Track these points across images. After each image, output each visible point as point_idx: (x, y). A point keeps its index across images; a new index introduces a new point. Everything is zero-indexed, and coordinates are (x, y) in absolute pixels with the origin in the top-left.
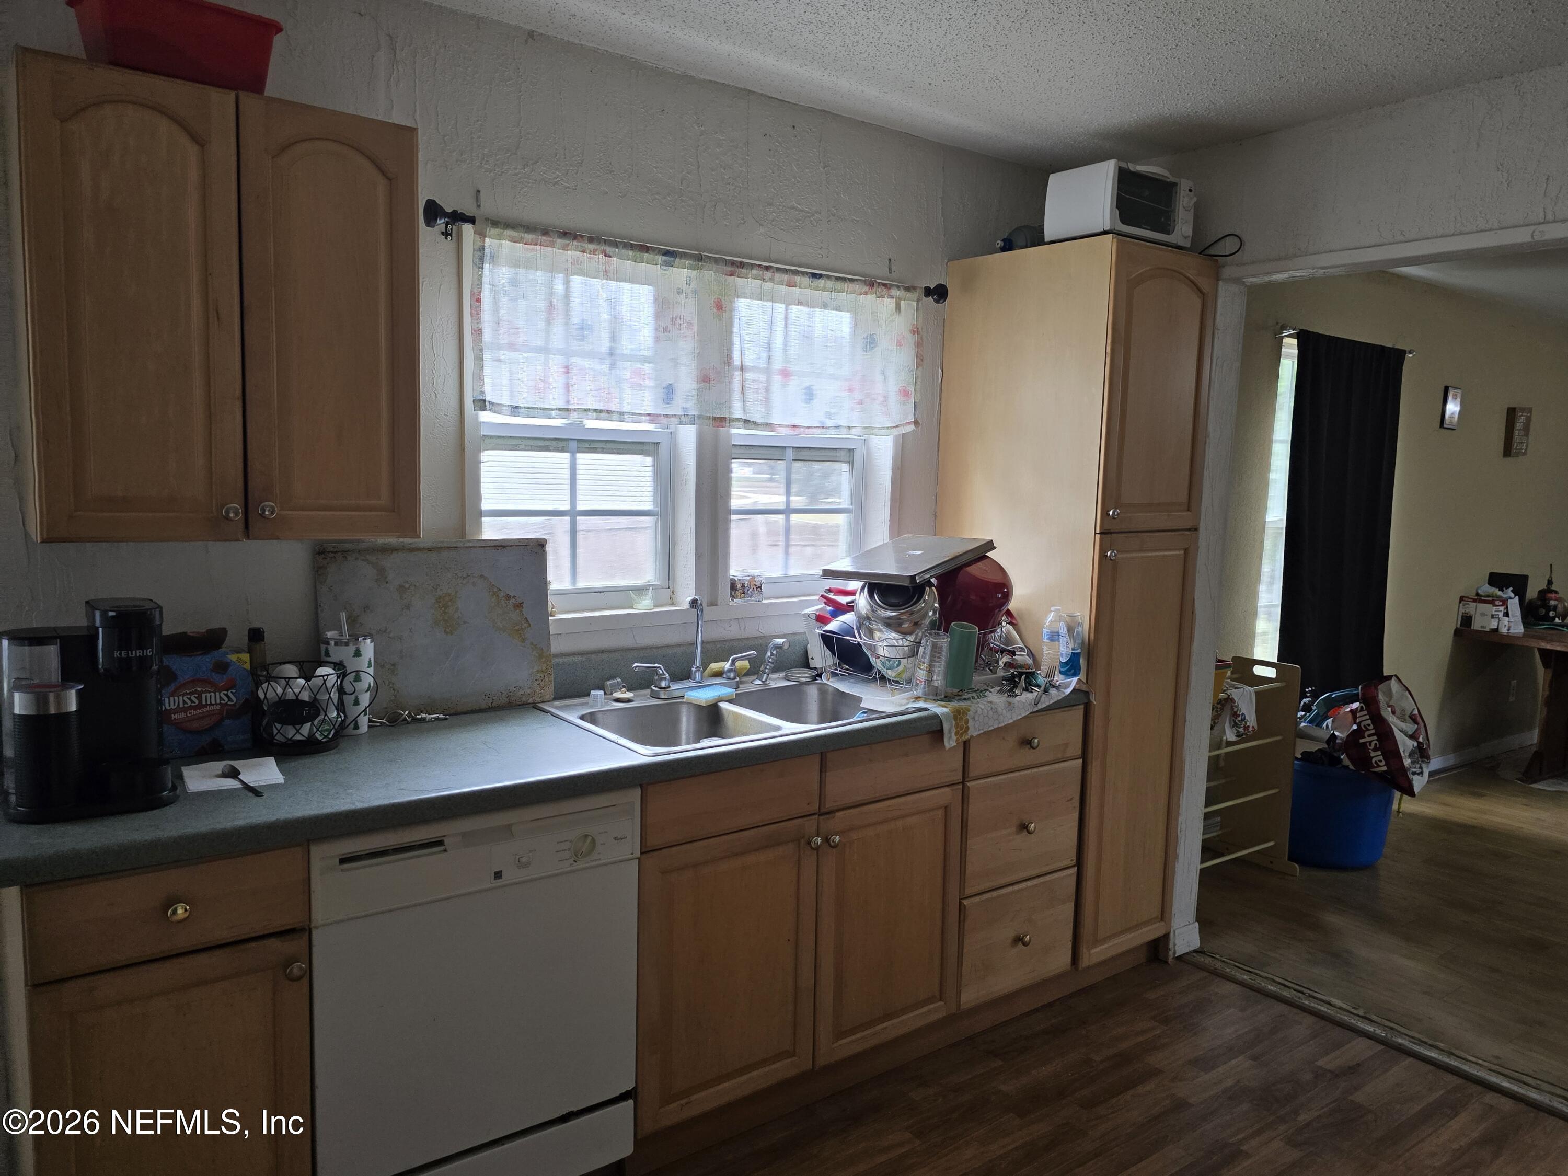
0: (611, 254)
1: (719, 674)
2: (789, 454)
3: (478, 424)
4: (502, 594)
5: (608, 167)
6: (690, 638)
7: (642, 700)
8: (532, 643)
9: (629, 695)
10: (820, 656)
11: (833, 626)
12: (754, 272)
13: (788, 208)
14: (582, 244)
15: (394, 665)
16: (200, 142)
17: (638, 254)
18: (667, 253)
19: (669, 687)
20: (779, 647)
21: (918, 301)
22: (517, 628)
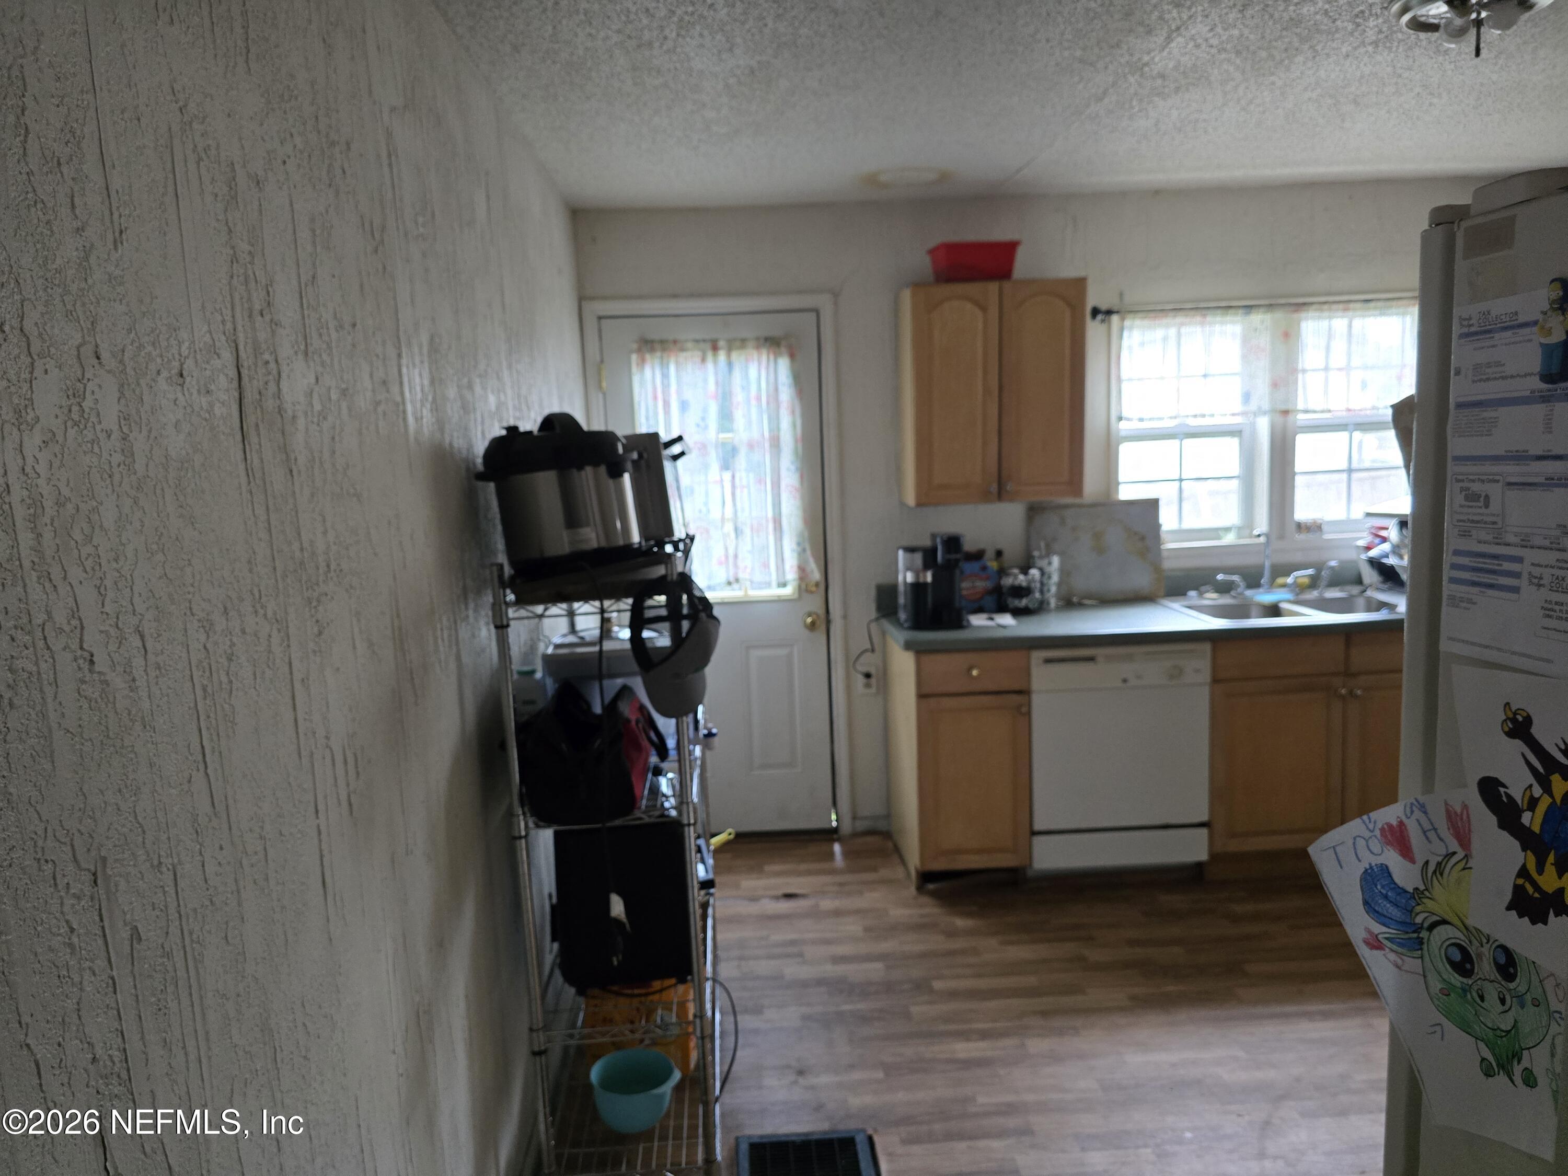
1: (1284, 586)
2: (1351, 427)
3: (1118, 430)
4: (1132, 532)
6: (1260, 561)
7: (1226, 600)
8: (1151, 563)
9: (1216, 596)
10: (1370, 576)
11: (1373, 553)
12: (1315, 307)
15: (1069, 571)
16: (984, 309)
17: (1222, 313)
18: (1245, 308)
19: (1245, 592)
20: (1332, 568)
22: (1141, 552)
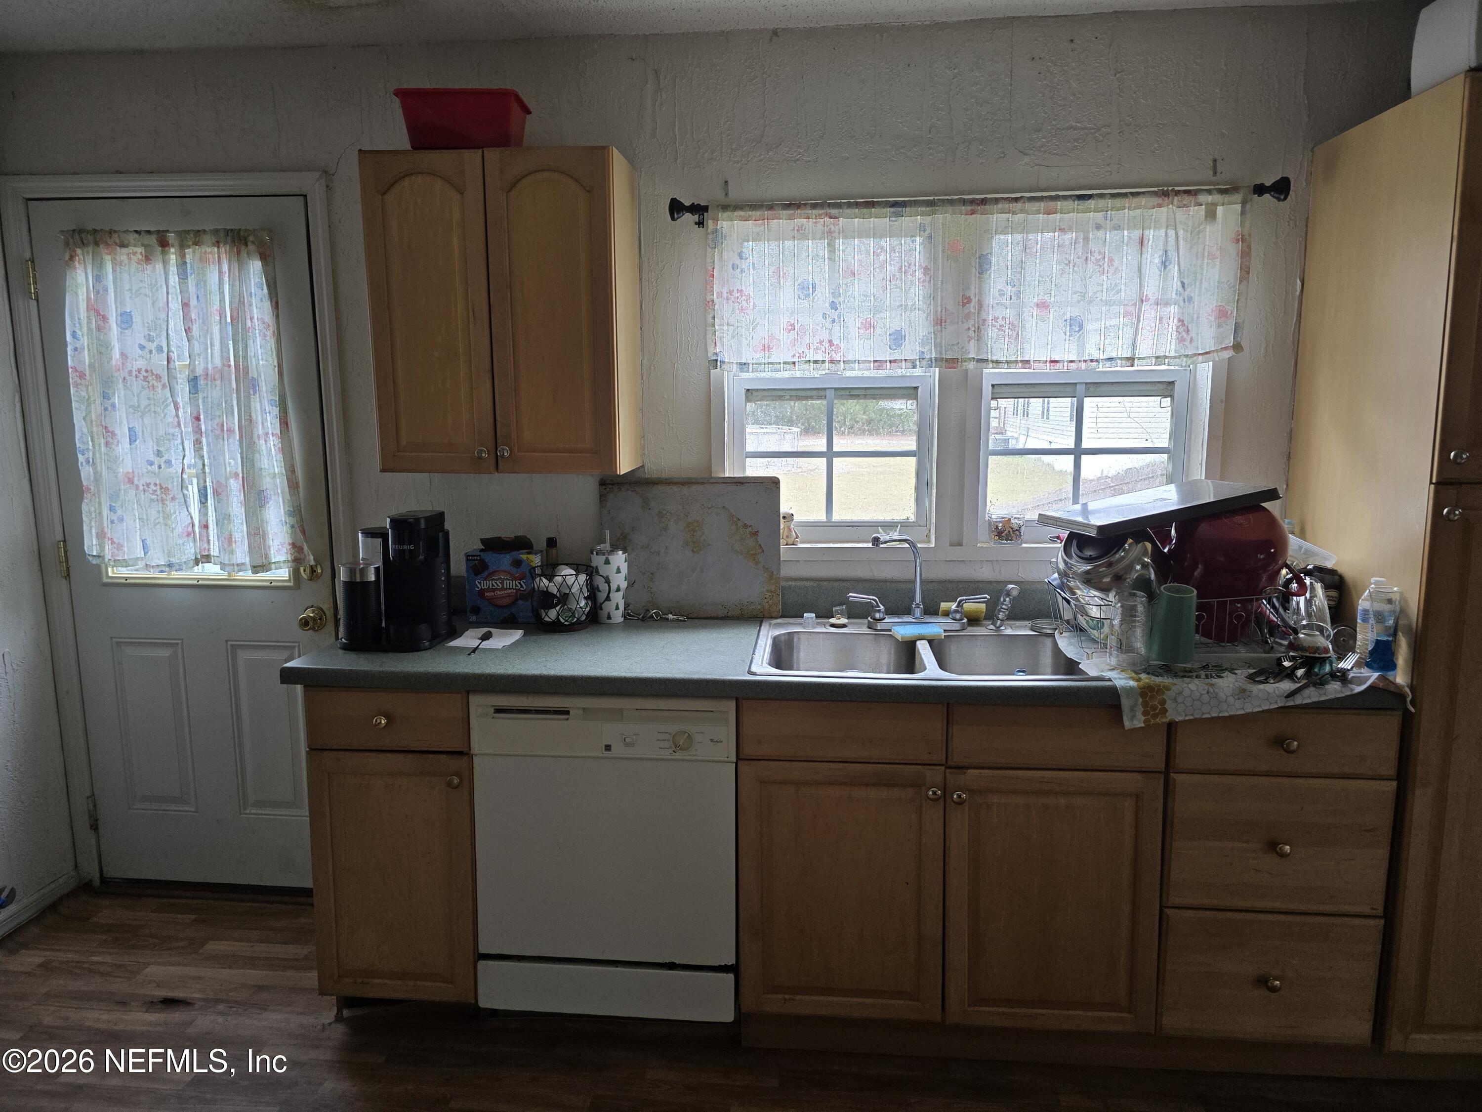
0: (837, 215)
1: (944, 613)
4: (740, 524)
5: (850, 133)
6: (909, 575)
7: (854, 627)
8: (764, 567)
9: (844, 621)
12: (1000, 206)
13: (1064, 129)
14: (805, 211)
15: (652, 574)
16: (460, 190)
17: (865, 210)
18: (895, 204)
19: (884, 619)
20: (1011, 594)
21: (1244, 203)
22: (752, 552)
